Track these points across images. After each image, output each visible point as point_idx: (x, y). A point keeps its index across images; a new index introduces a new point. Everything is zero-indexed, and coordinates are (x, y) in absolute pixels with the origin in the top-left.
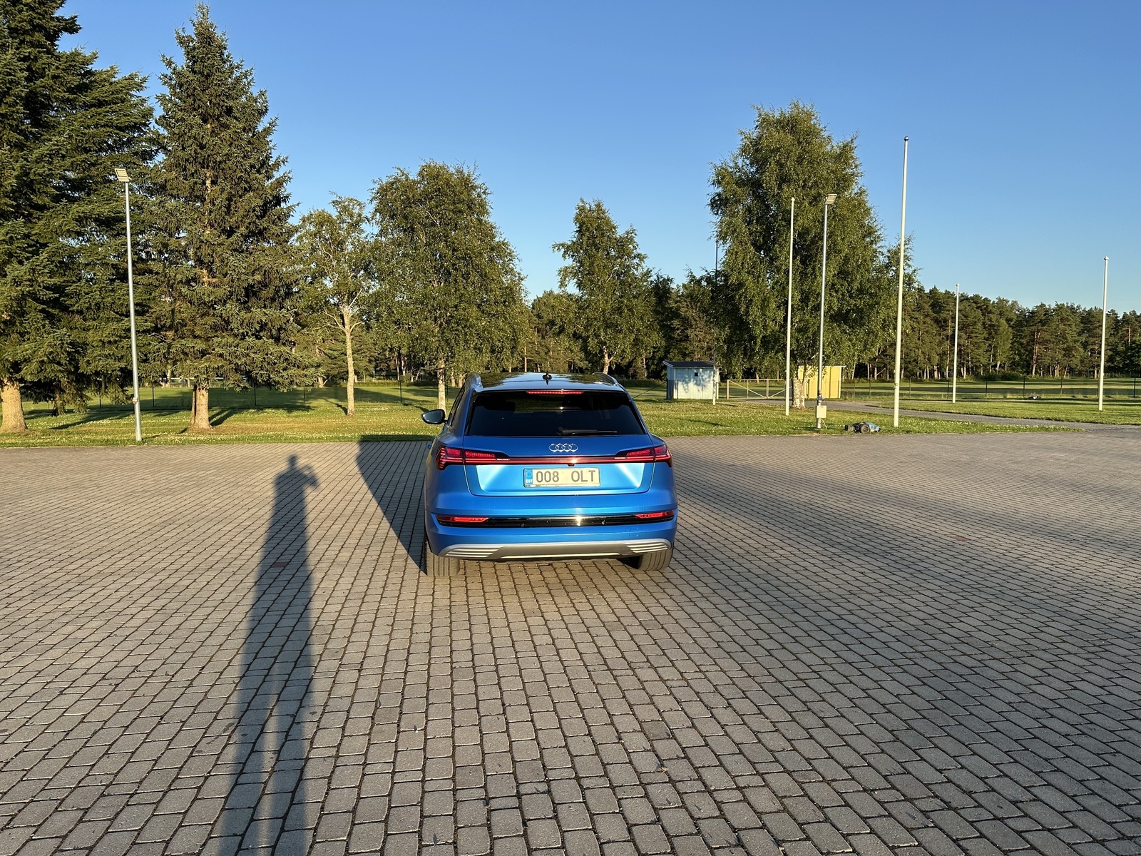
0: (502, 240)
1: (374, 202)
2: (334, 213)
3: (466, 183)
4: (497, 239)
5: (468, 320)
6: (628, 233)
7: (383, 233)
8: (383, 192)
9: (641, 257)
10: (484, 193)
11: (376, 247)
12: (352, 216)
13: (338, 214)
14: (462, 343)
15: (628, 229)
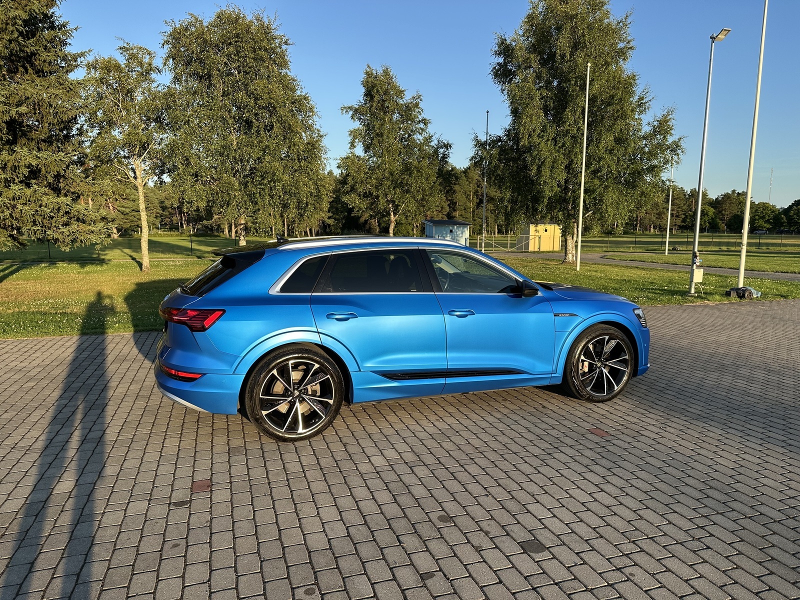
0: (303, 94)
1: (166, 46)
2: (122, 61)
3: (266, 31)
4: (298, 93)
5: (274, 174)
6: (413, 98)
7: (177, 79)
8: (176, 37)
9: (425, 122)
10: (286, 43)
11: (170, 94)
12: (141, 64)
13: (125, 62)
14: (267, 198)
15: (415, 94)
